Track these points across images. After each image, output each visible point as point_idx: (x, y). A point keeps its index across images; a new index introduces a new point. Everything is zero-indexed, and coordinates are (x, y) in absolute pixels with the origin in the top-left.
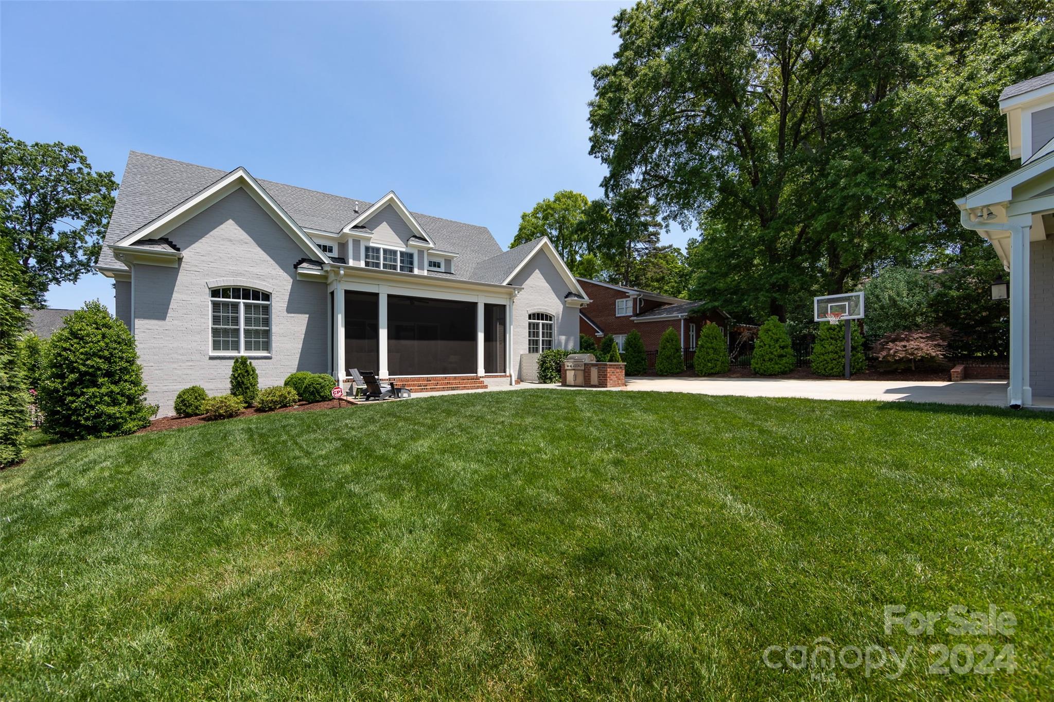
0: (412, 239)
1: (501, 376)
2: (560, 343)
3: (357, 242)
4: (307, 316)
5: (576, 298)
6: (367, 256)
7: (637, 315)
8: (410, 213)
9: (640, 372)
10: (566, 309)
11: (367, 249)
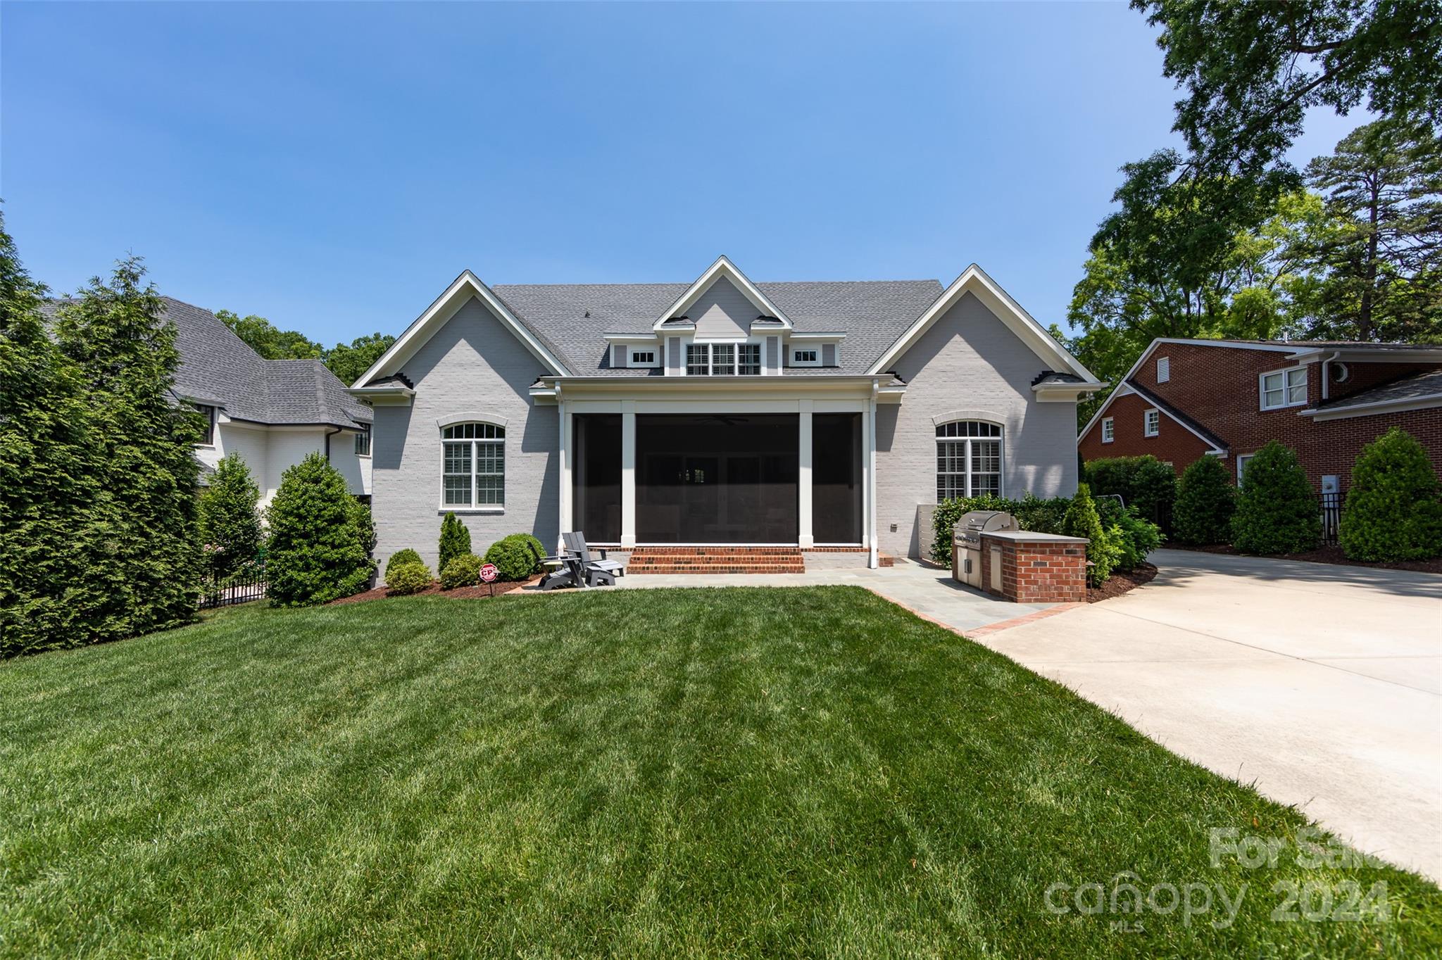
0: (757, 321)
1: (847, 550)
2: (1020, 479)
3: (675, 341)
4: (547, 454)
5: (1061, 382)
6: (690, 360)
7: (1321, 404)
8: (754, 285)
9: (1289, 546)
10: (1035, 407)
11: (690, 348)
